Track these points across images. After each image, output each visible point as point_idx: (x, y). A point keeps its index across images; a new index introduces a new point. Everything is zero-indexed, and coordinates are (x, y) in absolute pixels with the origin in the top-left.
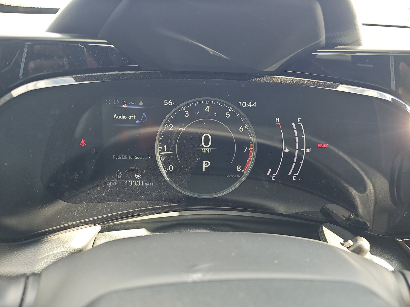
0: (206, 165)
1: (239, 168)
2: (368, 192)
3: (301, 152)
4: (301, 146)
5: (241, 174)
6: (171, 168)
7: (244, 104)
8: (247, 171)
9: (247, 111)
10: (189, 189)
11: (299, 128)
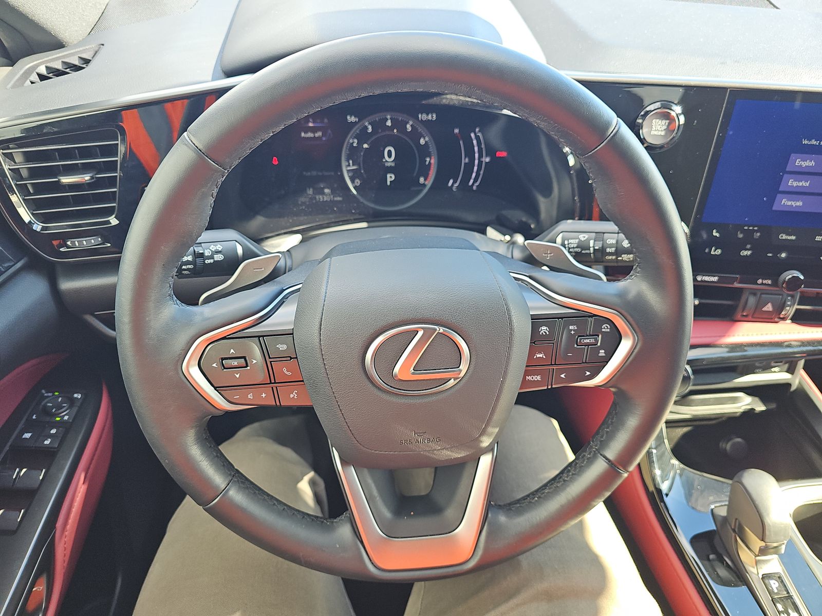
0: (390, 177)
1: (422, 180)
2: (552, 196)
3: (480, 163)
4: (480, 156)
5: (424, 185)
6: (358, 182)
7: (423, 117)
8: (429, 183)
9: (426, 123)
10: (376, 202)
11: (477, 138)
